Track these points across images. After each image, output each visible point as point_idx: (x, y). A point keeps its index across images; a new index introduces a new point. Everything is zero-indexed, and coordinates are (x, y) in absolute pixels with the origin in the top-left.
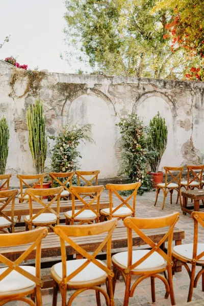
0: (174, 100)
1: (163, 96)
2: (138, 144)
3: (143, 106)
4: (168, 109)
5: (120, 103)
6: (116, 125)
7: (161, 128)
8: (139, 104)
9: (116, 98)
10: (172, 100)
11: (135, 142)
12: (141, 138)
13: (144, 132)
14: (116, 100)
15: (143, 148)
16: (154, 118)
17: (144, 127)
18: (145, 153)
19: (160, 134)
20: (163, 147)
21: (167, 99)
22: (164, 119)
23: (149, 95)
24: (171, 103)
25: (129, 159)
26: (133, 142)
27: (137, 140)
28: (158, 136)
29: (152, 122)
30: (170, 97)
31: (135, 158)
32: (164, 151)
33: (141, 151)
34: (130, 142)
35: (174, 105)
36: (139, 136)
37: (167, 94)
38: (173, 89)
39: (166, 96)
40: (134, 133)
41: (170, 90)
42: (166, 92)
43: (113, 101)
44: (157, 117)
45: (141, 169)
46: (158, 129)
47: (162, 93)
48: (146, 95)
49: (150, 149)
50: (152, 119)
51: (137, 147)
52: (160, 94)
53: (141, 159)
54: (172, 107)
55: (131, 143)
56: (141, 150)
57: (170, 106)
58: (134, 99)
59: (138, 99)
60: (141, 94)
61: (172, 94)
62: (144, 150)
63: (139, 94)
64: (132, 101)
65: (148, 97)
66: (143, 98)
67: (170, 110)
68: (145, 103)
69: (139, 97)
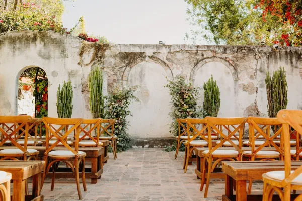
0: (236, 65)
1: (223, 61)
2: (185, 105)
3: (202, 71)
4: (228, 73)
5: (178, 69)
7: (213, 90)
8: (197, 69)
9: (174, 64)
10: (234, 65)
11: (183, 103)
14: (174, 66)
15: (189, 108)
18: (191, 113)
19: (212, 96)
20: (215, 109)
21: (228, 64)
23: (208, 60)
24: (232, 68)
26: (181, 103)
28: (210, 98)
30: (231, 62)
32: (217, 112)
34: (177, 103)
35: (235, 69)
36: (186, 97)
38: (235, 54)
39: (226, 61)
41: (231, 56)
42: (226, 58)
43: (170, 67)
44: (211, 80)
47: (222, 58)
48: (204, 60)
50: (206, 82)
51: (185, 107)
52: (219, 59)
54: (233, 71)
56: (188, 110)
57: (231, 70)
58: (193, 64)
60: (200, 59)
61: (233, 59)
63: (198, 60)
64: (190, 66)
65: (206, 63)
66: (201, 63)
67: (231, 74)
68: (204, 68)
69: (198, 63)
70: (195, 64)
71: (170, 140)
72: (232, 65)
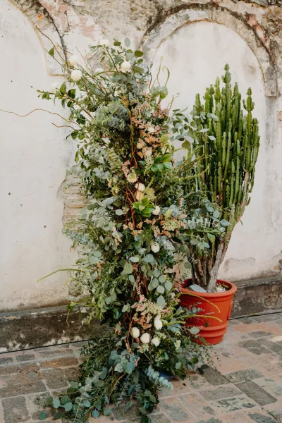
0: (274, 45)
1: (240, 24)
2: (141, 187)
3: (172, 52)
4: (253, 70)
5: (87, 31)
6: (46, 96)
7: (237, 127)
8: (157, 41)
9: (71, 12)
10: (267, 44)
11: (132, 178)
12: (157, 161)
13: (171, 134)
14: (73, 17)
15: (163, 203)
16: (212, 92)
17: (170, 114)
18: (171, 226)
19: (233, 150)
20: (240, 199)
21: (252, 38)
22: (250, 92)
23: (193, 14)
24: (262, 54)
25: (102, 247)
26: (124, 178)
27: (140, 168)
28: (225, 157)
29: (203, 102)
30: (261, 33)
31: (128, 245)
32: (242, 210)
33: (153, 216)
34: (106, 176)
35: (272, 60)
36: (148, 152)
37: (252, 23)
38: (272, 8)
39: (249, 27)
40: (125, 134)
41: (261, 11)
42: (248, 15)
43: (58, 20)
44: (222, 85)
45: (152, 296)
46: (224, 128)
47: (235, 15)
48: (181, 13)
49: (192, 205)
50: (203, 93)
51: (139, 196)
52: (229, 16)
53: (156, 249)
54: (267, 65)
55: (112, 181)
56: (157, 210)
57: (260, 61)
58: (142, 22)
59: (155, 22)
60: (167, 8)
61: (266, 24)
62: (169, 212)
63: (160, 9)
64: (132, 28)
65: (189, 23)
66: (172, 21)
67: (259, 75)
68: (180, 40)
69: (160, 19)
70: (150, 21)
71: (55, 317)
72: (262, 44)
